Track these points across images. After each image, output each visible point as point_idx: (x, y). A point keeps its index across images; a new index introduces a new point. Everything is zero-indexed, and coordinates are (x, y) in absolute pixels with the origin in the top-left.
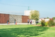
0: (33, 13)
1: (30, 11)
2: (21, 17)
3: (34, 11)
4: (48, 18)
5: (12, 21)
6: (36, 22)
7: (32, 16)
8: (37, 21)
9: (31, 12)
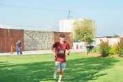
0: (80, 25)
1: (72, 21)
2: (52, 36)
3: (82, 20)
4: (116, 37)
5: (30, 46)
6: (87, 47)
7: (78, 32)
8: (89, 45)
9: (75, 24)
